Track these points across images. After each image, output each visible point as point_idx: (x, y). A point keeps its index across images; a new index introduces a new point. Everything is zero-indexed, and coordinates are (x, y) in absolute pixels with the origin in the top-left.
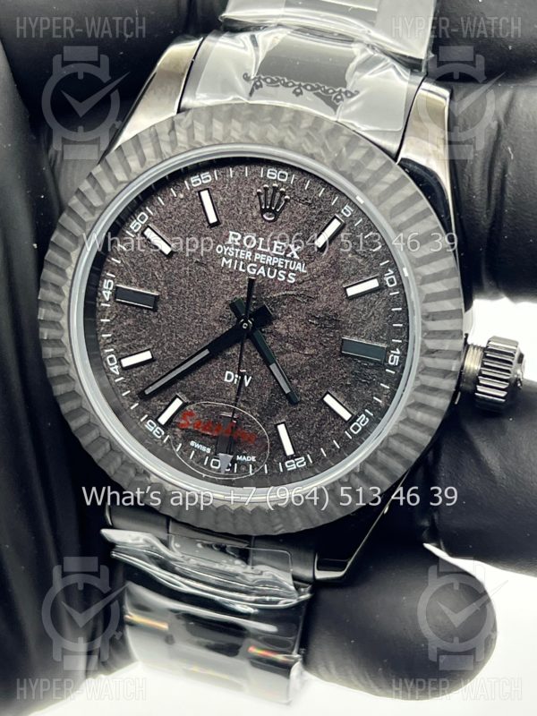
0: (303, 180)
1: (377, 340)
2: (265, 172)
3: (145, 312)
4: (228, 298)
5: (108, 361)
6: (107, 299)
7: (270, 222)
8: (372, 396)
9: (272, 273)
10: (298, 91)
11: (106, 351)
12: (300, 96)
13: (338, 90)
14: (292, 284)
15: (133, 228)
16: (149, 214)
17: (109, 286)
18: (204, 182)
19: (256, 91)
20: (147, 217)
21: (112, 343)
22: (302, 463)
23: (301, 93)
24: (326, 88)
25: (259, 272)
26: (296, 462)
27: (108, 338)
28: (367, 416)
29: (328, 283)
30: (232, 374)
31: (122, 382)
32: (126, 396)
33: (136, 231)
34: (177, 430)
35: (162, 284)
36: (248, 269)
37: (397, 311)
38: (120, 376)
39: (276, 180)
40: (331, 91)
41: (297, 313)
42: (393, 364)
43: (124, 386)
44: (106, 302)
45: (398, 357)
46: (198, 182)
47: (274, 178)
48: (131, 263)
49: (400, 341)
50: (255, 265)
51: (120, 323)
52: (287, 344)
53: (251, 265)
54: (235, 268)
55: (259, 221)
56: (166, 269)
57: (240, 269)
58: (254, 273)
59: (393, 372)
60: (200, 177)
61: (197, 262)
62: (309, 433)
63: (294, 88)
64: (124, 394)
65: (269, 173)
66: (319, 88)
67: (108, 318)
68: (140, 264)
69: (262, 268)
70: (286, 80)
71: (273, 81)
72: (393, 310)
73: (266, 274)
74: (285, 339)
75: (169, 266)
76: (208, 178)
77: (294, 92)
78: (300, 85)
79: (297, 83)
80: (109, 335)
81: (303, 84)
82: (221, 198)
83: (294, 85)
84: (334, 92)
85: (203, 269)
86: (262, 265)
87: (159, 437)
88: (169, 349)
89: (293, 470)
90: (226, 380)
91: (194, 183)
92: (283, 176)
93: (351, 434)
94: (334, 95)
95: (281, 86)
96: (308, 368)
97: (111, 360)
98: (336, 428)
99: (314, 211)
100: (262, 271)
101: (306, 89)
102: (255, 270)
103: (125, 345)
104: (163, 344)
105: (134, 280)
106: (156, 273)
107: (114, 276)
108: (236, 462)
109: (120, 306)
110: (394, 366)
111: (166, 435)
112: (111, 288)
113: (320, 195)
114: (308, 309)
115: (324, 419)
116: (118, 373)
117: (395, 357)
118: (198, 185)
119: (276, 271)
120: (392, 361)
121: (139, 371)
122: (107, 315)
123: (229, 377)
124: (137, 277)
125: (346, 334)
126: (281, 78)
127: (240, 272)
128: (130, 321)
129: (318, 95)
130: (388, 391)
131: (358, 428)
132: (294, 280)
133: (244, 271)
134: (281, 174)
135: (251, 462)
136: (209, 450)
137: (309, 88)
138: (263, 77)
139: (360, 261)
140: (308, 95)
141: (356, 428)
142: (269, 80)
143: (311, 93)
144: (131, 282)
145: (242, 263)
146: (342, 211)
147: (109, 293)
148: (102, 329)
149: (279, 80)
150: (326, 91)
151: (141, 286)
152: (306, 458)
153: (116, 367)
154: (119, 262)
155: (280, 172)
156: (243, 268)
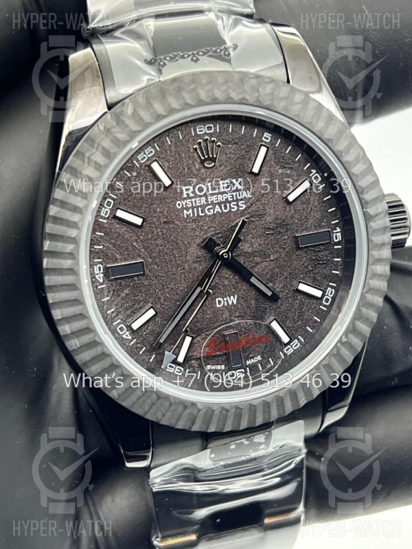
0: (225, 126)
1: (320, 227)
2: (195, 130)
3: (136, 278)
4: (198, 241)
5: (119, 331)
6: (101, 281)
7: (211, 168)
8: (331, 271)
9: (226, 208)
10: (195, 58)
11: (115, 324)
12: (198, 62)
13: (222, 48)
14: (243, 210)
15: (104, 215)
16: (113, 199)
17: (100, 270)
18: (149, 156)
19: (163, 69)
20: (112, 202)
21: (117, 315)
22: (297, 345)
23: (198, 59)
24: (214, 49)
25: (216, 210)
26: (292, 347)
27: (113, 312)
28: (332, 287)
29: (271, 198)
30: (221, 299)
31: (137, 343)
32: (143, 352)
33: (107, 216)
34: (193, 362)
35: (143, 250)
36: (207, 212)
37: (328, 199)
38: (133, 339)
39: (205, 133)
40: (218, 51)
41: (255, 231)
42: (338, 240)
43: (139, 345)
44: (102, 284)
45: (340, 234)
46: (144, 157)
47: (203, 132)
48: (111, 243)
49: (337, 221)
50: (211, 207)
51: (119, 296)
52: (256, 258)
53: (207, 208)
54: (196, 215)
55: (203, 170)
56: (142, 237)
57: (201, 214)
58: (212, 213)
59: (340, 247)
60: (145, 153)
61: (164, 222)
62: (294, 319)
63: (190, 58)
64: (141, 353)
65: (198, 130)
66: (209, 51)
67: (108, 296)
68: (119, 242)
69: (217, 206)
70: (181, 54)
71: (171, 58)
72: (325, 199)
73: (221, 209)
74: (253, 254)
75: (143, 234)
76: (152, 152)
77: (192, 60)
78: (193, 54)
79: (190, 53)
80: (113, 310)
81: (195, 52)
82: (167, 164)
83: (189, 56)
84: (221, 50)
85: (171, 226)
86: (216, 204)
87: (181, 374)
88: (165, 300)
89: (292, 354)
90: (218, 306)
91: (142, 160)
92: (209, 128)
93: (325, 306)
94: (222, 53)
95: (180, 60)
96: (277, 270)
97: (121, 329)
98: (312, 307)
99: (242, 147)
100: (217, 209)
101: (199, 55)
102: (212, 210)
103: (128, 312)
104: (160, 298)
105: (118, 257)
106: (134, 244)
107: (101, 260)
108: (247, 366)
109: (114, 283)
110: (339, 242)
111: (185, 370)
112: (102, 271)
113: (243, 133)
114: (262, 225)
115: (302, 303)
116: (130, 337)
117: (338, 234)
118: (145, 160)
119: (228, 205)
120: (336, 239)
121: (147, 328)
122: (106, 294)
123: (220, 302)
124: (121, 254)
125: (297, 231)
126: (176, 54)
127: (202, 217)
128: (127, 291)
129: (210, 56)
130: (341, 263)
131: (328, 300)
132: (244, 206)
133: (204, 214)
134: (208, 127)
135: (259, 362)
136: (223, 367)
137: (201, 53)
138: (162, 57)
139: (289, 172)
140: (204, 59)
141: (327, 300)
142: (168, 58)
143: (205, 56)
144: (117, 260)
145: (200, 209)
146: (263, 139)
147: (102, 275)
148: (105, 307)
149: (176, 56)
150: (215, 52)
151: (125, 260)
152: (298, 339)
153: (127, 333)
154: (101, 247)
155: (206, 126)
156: (202, 213)
